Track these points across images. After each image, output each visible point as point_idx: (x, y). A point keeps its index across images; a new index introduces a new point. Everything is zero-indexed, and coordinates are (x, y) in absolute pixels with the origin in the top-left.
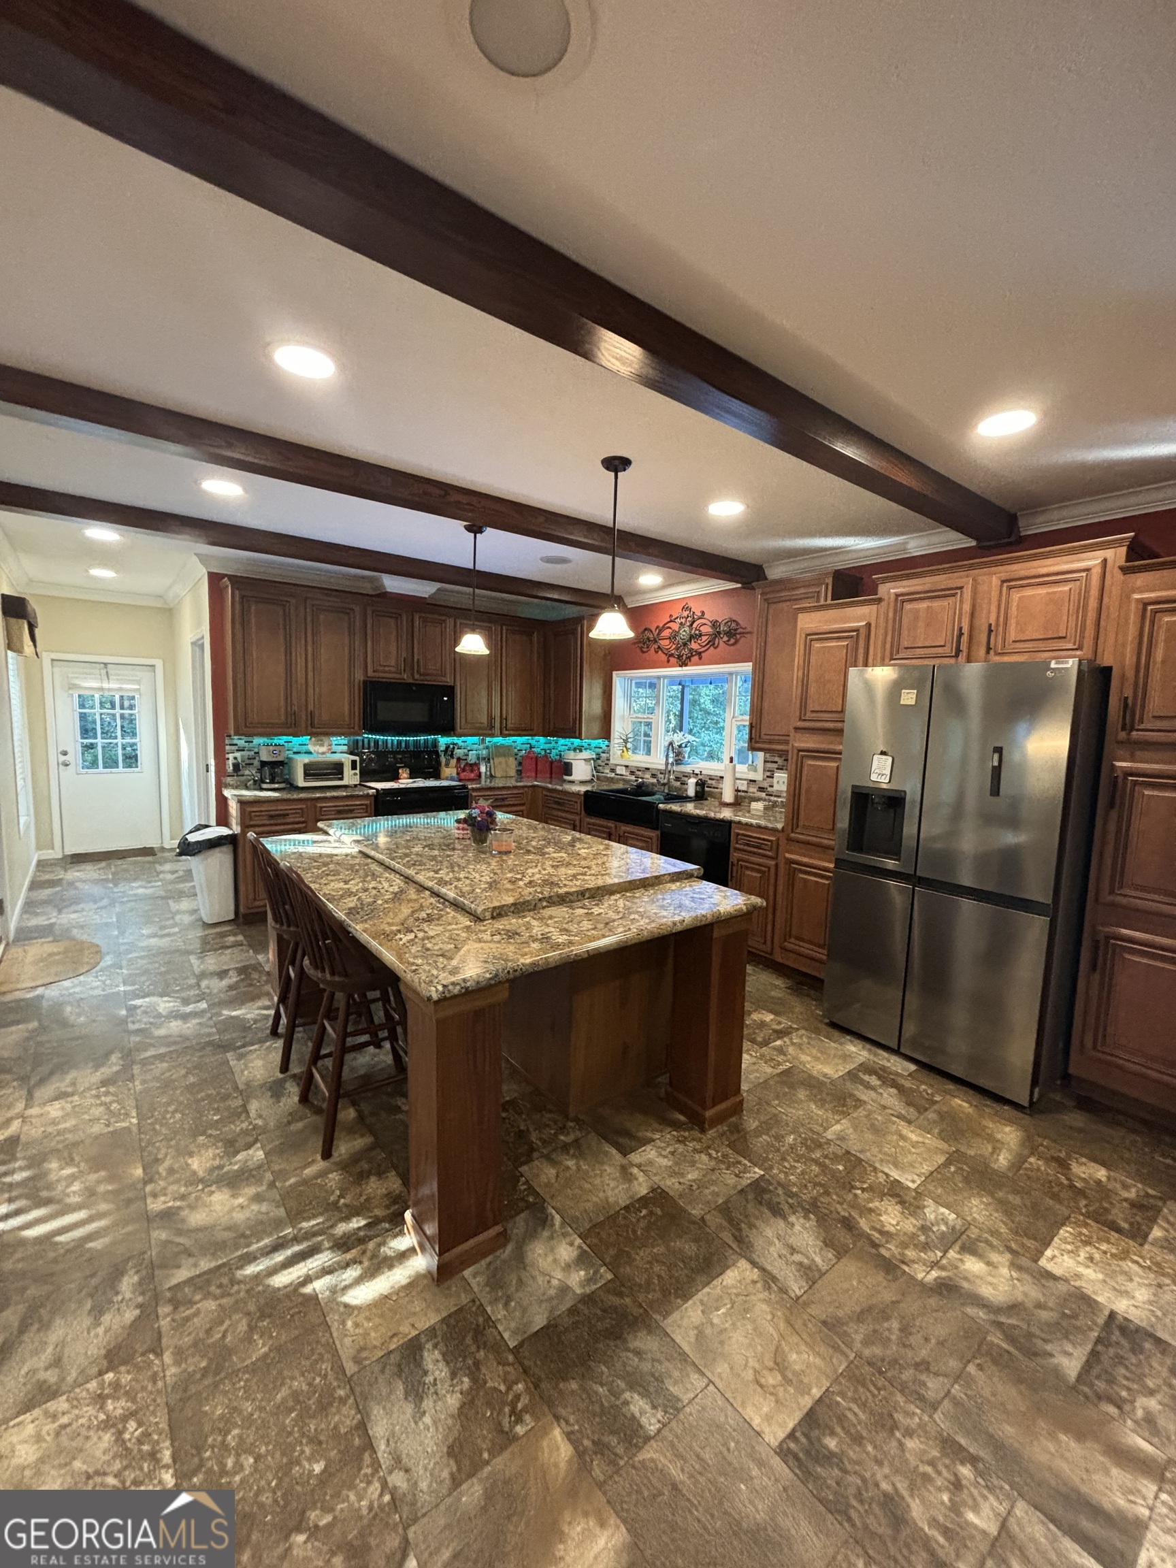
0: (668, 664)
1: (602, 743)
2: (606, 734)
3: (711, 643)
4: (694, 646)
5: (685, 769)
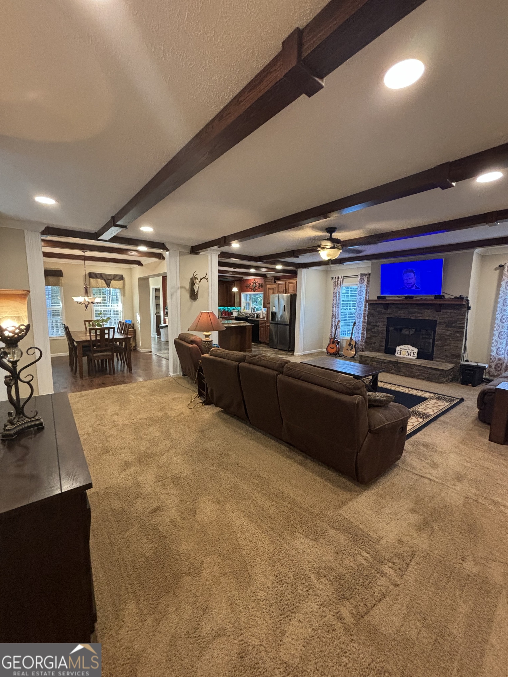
0: (251, 291)
1: (239, 308)
2: (240, 306)
3: (259, 288)
4: (256, 288)
5: (255, 312)
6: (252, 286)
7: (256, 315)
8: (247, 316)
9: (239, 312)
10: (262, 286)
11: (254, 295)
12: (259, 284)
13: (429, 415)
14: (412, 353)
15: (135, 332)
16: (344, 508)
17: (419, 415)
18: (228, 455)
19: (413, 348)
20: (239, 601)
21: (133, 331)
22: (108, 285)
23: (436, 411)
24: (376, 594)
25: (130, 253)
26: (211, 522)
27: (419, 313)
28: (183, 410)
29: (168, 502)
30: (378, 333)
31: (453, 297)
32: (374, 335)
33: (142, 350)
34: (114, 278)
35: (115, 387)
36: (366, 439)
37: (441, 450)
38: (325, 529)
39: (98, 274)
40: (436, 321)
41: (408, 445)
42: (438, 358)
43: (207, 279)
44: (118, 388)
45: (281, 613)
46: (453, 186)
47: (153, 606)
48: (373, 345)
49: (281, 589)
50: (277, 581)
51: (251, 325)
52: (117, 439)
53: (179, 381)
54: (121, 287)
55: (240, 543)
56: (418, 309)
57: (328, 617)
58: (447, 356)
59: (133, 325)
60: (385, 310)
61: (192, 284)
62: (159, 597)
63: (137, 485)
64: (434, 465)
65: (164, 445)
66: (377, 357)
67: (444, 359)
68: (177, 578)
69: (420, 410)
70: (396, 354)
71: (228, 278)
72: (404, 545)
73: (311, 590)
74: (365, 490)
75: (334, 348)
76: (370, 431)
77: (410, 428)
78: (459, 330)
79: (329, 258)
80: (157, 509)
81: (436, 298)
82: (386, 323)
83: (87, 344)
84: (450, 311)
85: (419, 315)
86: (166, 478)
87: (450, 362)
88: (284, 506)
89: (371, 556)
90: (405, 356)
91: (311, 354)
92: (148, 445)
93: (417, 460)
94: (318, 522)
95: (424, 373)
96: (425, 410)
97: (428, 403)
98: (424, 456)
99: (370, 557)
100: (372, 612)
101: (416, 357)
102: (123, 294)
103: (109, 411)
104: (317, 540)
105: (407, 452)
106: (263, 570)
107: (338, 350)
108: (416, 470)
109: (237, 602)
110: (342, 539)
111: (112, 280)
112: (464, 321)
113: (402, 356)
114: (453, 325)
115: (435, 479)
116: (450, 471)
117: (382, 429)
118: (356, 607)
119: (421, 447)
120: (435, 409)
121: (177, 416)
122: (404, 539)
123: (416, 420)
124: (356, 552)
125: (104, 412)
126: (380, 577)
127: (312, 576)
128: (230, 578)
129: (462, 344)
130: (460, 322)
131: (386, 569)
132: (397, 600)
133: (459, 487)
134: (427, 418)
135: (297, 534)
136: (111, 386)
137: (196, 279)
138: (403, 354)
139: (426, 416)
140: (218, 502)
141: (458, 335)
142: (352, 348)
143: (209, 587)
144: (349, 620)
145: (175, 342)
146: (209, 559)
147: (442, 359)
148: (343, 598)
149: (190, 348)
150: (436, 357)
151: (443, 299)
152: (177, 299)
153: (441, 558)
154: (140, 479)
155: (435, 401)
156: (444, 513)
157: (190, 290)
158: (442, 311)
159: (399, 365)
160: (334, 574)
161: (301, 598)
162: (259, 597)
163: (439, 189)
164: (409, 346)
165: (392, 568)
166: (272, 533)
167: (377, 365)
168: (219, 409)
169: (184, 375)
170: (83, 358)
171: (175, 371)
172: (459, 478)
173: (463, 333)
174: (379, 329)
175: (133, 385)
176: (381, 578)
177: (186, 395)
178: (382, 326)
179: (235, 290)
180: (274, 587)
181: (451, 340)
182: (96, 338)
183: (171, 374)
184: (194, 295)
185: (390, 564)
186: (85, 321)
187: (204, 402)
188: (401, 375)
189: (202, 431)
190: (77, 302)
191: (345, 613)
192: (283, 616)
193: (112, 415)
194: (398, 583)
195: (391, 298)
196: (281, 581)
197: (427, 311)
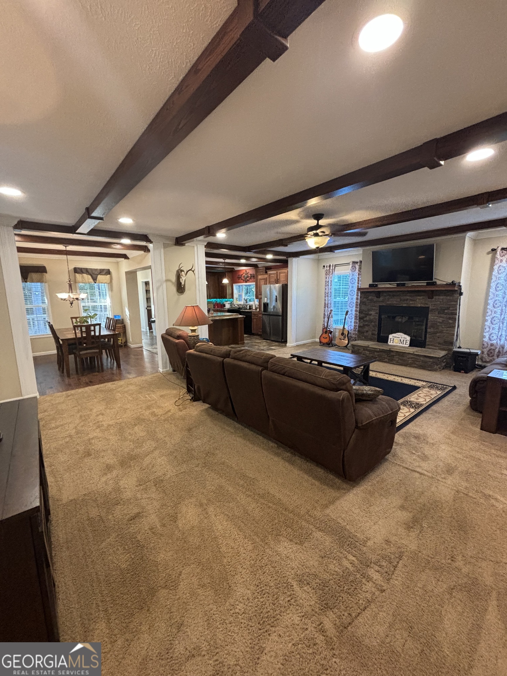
0: (243, 282)
1: (232, 299)
2: (233, 297)
3: (251, 278)
4: (248, 279)
5: (247, 304)
6: (244, 276)
7: (248, 306)
8: (239, 308)
9: (231, 304)
10: (254, 277)
11: (246, 286)
12: (251, 275)
13: (422, 405)
14: (405, 341)
15: (124, 327)
16: (332, 507)
17: (411, 404)
18: (213, 454)
19: (406, 336)
20: (216, 615)
21: (122, 326)
22: (95, 279)
23: (428, 400)
24: (361, 602)
25: (113, 246)
26: (193, 528)
27: (411, 300)
28: (171, 407)
29: (150, 507)
30: (371, 321)
31: (445, 283)
32: (367, 323)
33: (132, 346)
34: (100, 273)
35: (102, 385)
36: (354, 435)
37: (432, 442)
38: (310, 532)
39: (84, 268)
40: (428, 307)
41: (398, 437)
42: (432, 345)
43: (193, 271)
44: (106, 386)
45: (260, 627)
46: (441, 165)
47: (124, 625)
48: (365, 334)
49: (261, 600)
50: (258, 591)
51: (243, 317)
52: (100, 441)
53: (168, 377)
54: (108, 282)
55: (221, 550)
56: (411, 296)
57: (309, 630)
58: (439, 343)
59: (123, 320)
60: (377, 297)
61: (178, 277)
62: (132, 615)
63: (118, 490)
64: (425, 458)
65: (149, 445)
66: (370, 346)
67: (438, 346)
68: (153, 592)
69: (412, 399)
70: (389, 343)
71: (219, 269)
72: (392, 545)
73: (293, 600)
74: (354, 487)
75: (326, 338)
76: (357, 427)
77: (400, 419)
78: (451, 316)
79: (317, 246)
80: (137, 516)
81: (428, 284)
82: (378, 311)
83: (73, 342)
84: (442, 297)
85: (411, 302)
86: (148, 482)
87: (443, 349)
88: (269, 507)
89: (357, 559)
90: (398, 344)
91: (304, 345)
92: (132, 446)
93: (408, 453)
94: (304, 523)
95: (418, 361)
96: (417, 399)
97: (420, 392)
98: (415, 448)
99: (356, 561)
100: (356, 622)
101: (409, 345)
102: (111, 289)
103: (95, 411)
104: (301, 543)
105: (398, 444)
106: (244, 580)
107: (331, 340)
108: (406, 463)
109: (214, 617)
110: (328, 541)
111: (98, 275)
112: (457, 307)
113: (394, 344)
114: (446, 311)
115: (426, 473)
116: (441, 464)
117: (370, 424)
118: (339, 617)
119: (413, 439)
120: (427, 398)
121: (164, 414)
122: (393, 539)
123: (408, 410)
124: (341, 555)
125: (89, 413)
126: (366, 582)
127: (295, 584)
128: (208, 590)
129: (454, 331)
130: (452, 309)
131: (372, 573)
132: (383, 607)
133: (450, 481)
134: (419, 407)
135: (281, 538)
136: (98, 384)
137: (182, 271)
138: (396, 343)
139: (418, 405)
140: (201, 505)
141: (450, 321)
142: (345, 337)
143: (185, 600)
144: (331, 631)
145: (163, 337)
146: (188, 569)
147: (435, 346)
148: (326, 607)
149: (177, 344)
150: (429, 345)
151: (435, 285)
152: (163, 293)
153: (429, 559)
154: (121, 483)
155: (427, 389)
156: (433, 509)
157: (176, 283)
158: (434, 297)
159: (392, 354)
160: (318, 581)
161: (282, 609)
162: (237, 611)
163: (426, 169)
164: (401, 334)
165: (378, 572)
166: (255, 537)
167: (370, 354)
168: (207, 406)
169: (174, 371)
170: (70, 356)
171: (164, 367)
172: (450, 470)
173: (455, 319)
174: (372, 317)
175: (121, 383)
176: (367, 584)
177: (175, 392)
178: (374, 314)
179: (225, 281)
180: (255, 598)
181: (443, 326)
182: (82, 335)
183: (161, 370)
184: (180, 288)
185: (377, 568)
186: (72, 318)
187: (192, 398)
188: (393, 364)
189: (189, 430)
190: (62, 299)
191: (328, 624)
192: (262, 631)
193: (97, 415)
194: (385, 588)
195: (383, 286)
196: (262, 591)
197: (419, 298)
